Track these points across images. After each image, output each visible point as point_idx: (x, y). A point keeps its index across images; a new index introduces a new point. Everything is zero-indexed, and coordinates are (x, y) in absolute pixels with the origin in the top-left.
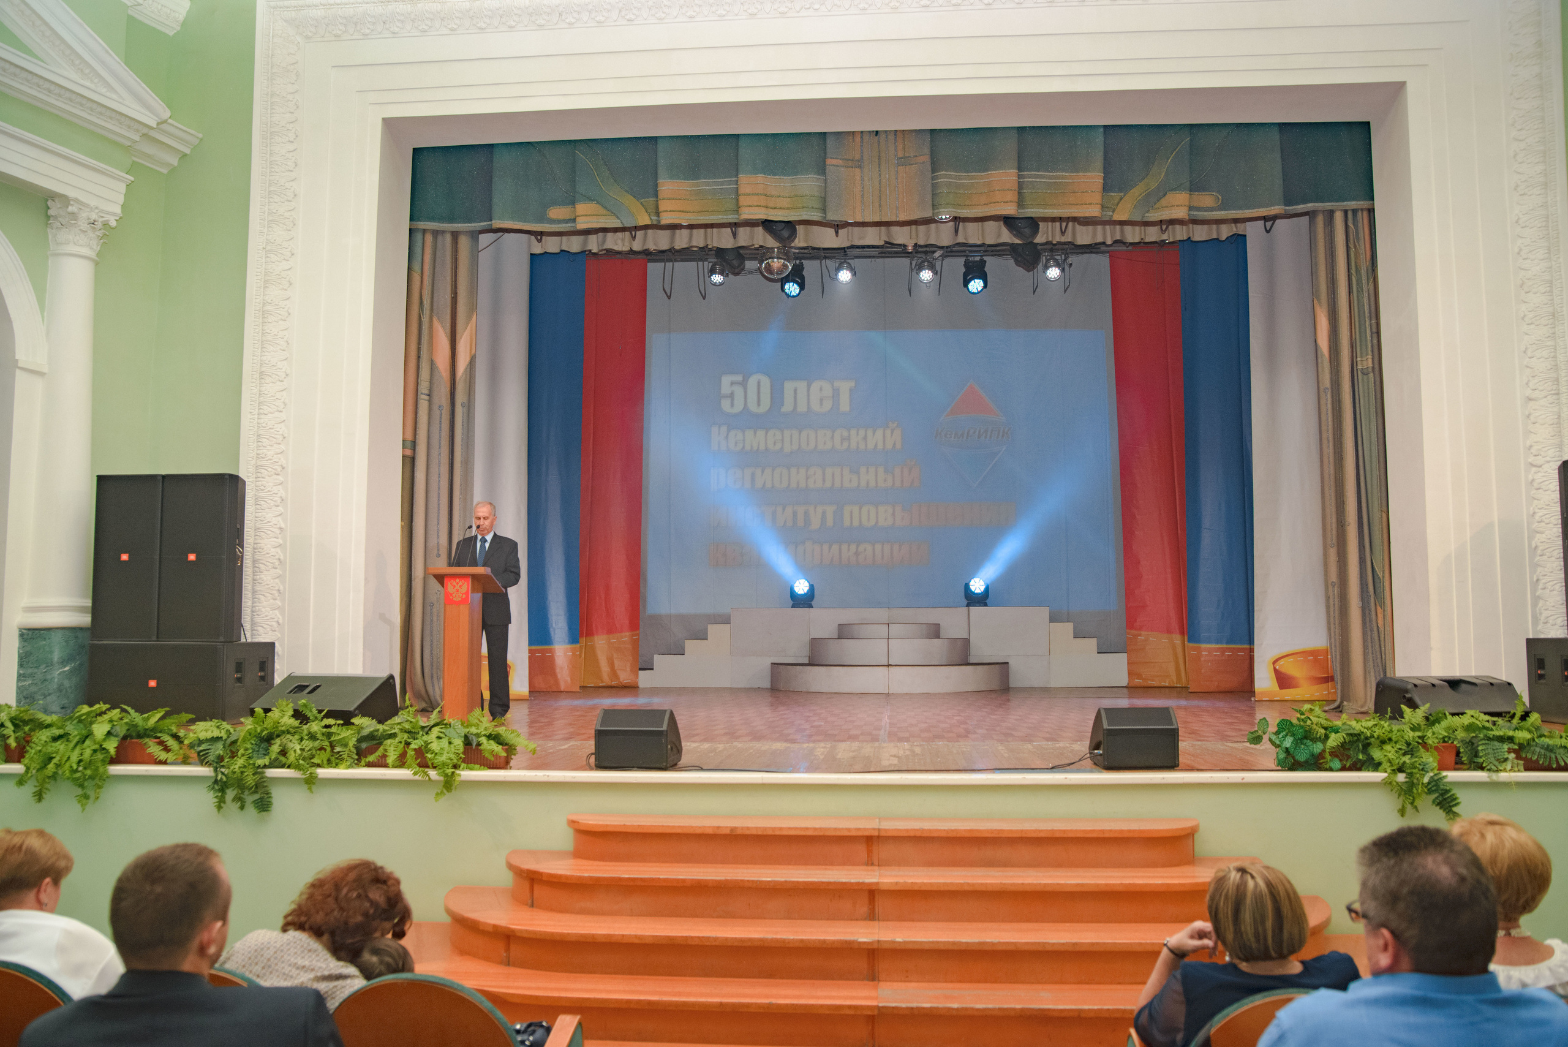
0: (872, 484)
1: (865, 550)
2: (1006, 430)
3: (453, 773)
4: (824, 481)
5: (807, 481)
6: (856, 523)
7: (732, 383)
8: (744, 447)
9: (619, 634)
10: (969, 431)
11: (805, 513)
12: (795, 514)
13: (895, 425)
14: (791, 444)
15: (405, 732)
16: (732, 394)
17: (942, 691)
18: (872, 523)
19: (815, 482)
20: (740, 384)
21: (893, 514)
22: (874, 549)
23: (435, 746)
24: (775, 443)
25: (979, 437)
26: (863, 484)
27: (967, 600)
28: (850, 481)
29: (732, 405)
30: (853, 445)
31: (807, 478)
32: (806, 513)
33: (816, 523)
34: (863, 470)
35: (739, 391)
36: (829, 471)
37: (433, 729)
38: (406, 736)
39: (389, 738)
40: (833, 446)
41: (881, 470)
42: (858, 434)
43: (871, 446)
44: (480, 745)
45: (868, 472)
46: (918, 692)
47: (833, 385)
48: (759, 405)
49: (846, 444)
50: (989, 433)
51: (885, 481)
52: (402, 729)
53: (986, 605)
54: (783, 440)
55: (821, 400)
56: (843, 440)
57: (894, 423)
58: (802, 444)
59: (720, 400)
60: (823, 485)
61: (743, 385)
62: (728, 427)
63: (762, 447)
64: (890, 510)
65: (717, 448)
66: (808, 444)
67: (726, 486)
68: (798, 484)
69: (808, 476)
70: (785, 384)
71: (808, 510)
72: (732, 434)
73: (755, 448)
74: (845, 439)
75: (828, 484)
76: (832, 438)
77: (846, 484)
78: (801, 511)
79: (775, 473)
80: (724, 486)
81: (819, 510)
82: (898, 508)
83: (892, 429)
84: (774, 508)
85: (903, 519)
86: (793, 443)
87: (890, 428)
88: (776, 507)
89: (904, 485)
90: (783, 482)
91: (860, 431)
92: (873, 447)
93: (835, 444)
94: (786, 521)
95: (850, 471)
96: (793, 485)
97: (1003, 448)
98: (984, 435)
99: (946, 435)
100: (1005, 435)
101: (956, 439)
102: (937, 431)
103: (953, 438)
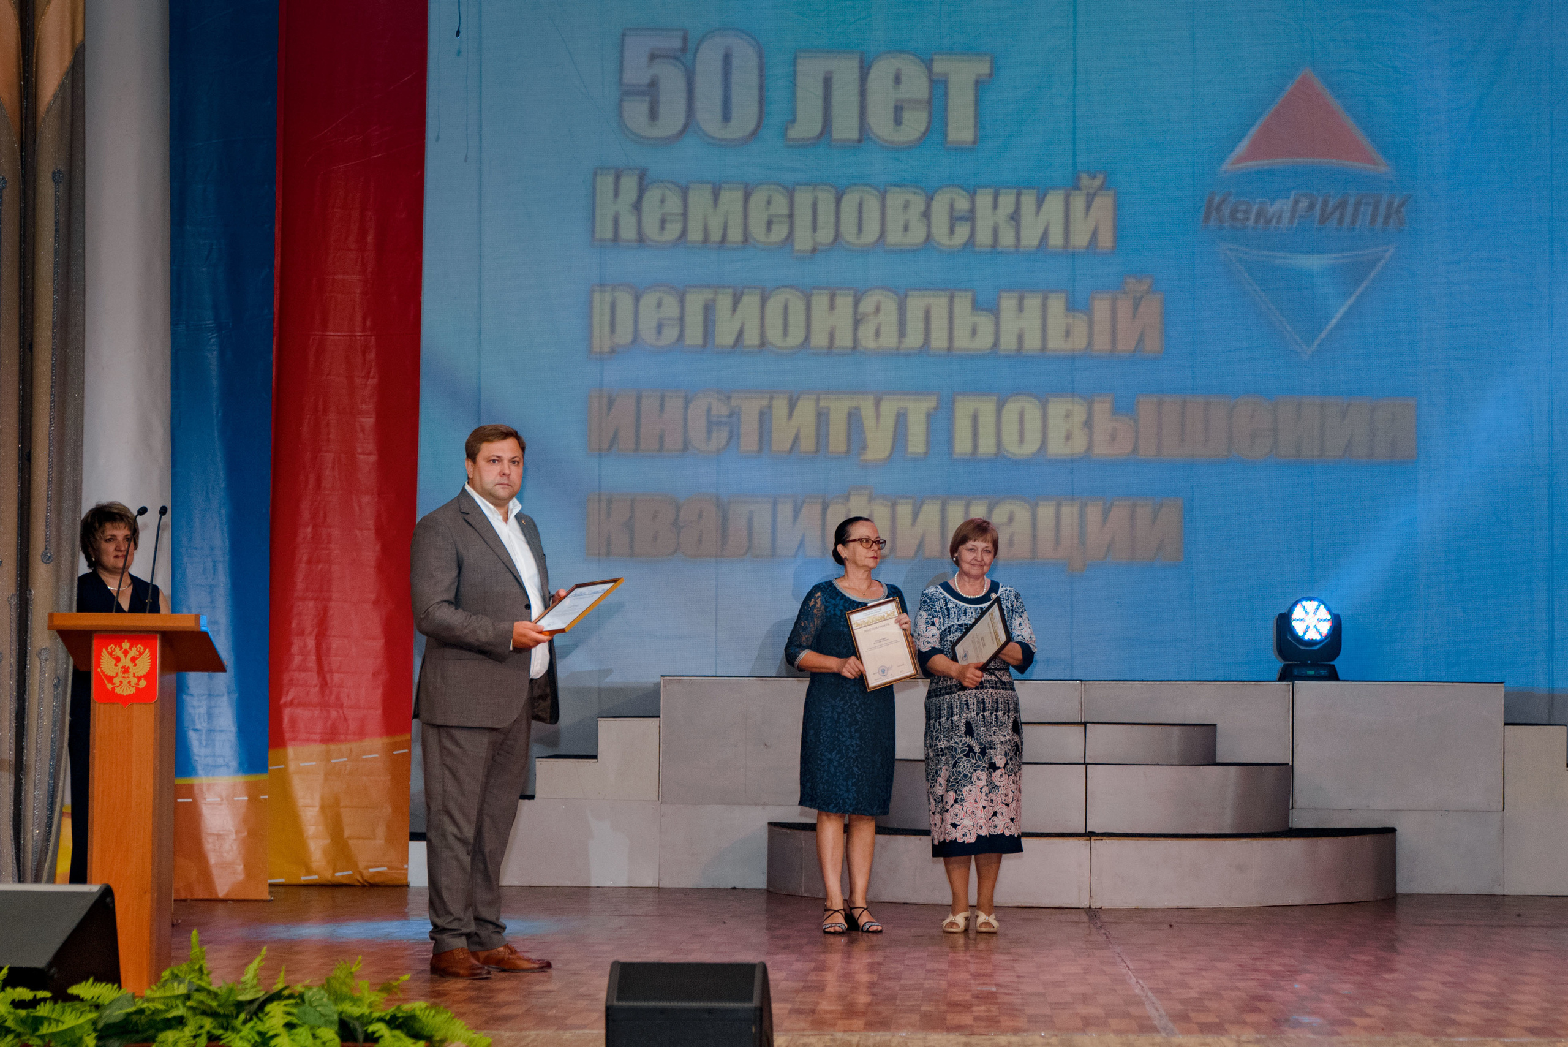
0: (1033, 342)
1: (1011, 519)
2: (1396, 204)
4: (902, 332)
5: (856, 329)
6: (987, 446)
7: (653, 57)
8: (684, 233)
9: (354, 745)
10: (1295, 204)
11: (850, 415)
12: (822, 418)
13: (1097, 185)
14: (814, 230)
16: (653, 84)
17: (1226, 904)
18: (1031, 446)
19: (878, 333)
20: (675, 58)
21: (1088, 424)
22: (1034, 517)
24: (769, 224)
25: (1324, 219)
26: (1008, 342)
27: (1284, 658)
28: (974, 332)
29: (653, 115)
30: (983, 238)
31: (857, 322)
32: (854, 418)
33: (879, 445)
34: (1008, 304)
35: (672, 80)
36: (916, 305)
40: (929, 235)
41: (1057, 305)
42: (995, 206)
43: (1030, 239)
46: (1167, 904)
47: (930, 69)
48: (726, 117)
49: (962, 232)
50: (1350, 210)
51: (1068, 333)
53: (1333, 676)
54: (791, 217)
55: (898, 109)
56: (954, 220)
57: (1094, 178)
58: (843, 228)
59: (621, 101)
60: (900, 342)
61: (681, 62)
62: (641, 178)
63: (735, 235)
64: (1080, 414)
65: (609, 235)
66: (860, 229)
67: (635, 339)
68: (832, 337)
69: (859, 317)
70: (800, 61)
71: (857, 408)
72: (652, 197)
73: (716, 236)
74: (961, 219)
75: (914, 339)
76: (926, 215)
77: (962, 341)
78: (839, 409)
79: (770, 304)
80: (629, 338)
81: (889, 408)
82: (1101, 409)
83: (1088, 194)
84: (765, 403)
85: (1113, 438)
86: (820, 224)
87: (1084, 191)
88: (771, 399)
89: (1120, 346)
90: (790, 330)
91: (1001, 199)
92: (1036, 242)
93: (934, 229)
94: (797, 438)
95: (976, 307)
96: (819, 339)
97: (1386, 251)
98: (1337, 215)
99: (1234, 211)
100: (1394, 216)
101: (1262, 221)
102: (1210, 201)
103: (1251, 223)
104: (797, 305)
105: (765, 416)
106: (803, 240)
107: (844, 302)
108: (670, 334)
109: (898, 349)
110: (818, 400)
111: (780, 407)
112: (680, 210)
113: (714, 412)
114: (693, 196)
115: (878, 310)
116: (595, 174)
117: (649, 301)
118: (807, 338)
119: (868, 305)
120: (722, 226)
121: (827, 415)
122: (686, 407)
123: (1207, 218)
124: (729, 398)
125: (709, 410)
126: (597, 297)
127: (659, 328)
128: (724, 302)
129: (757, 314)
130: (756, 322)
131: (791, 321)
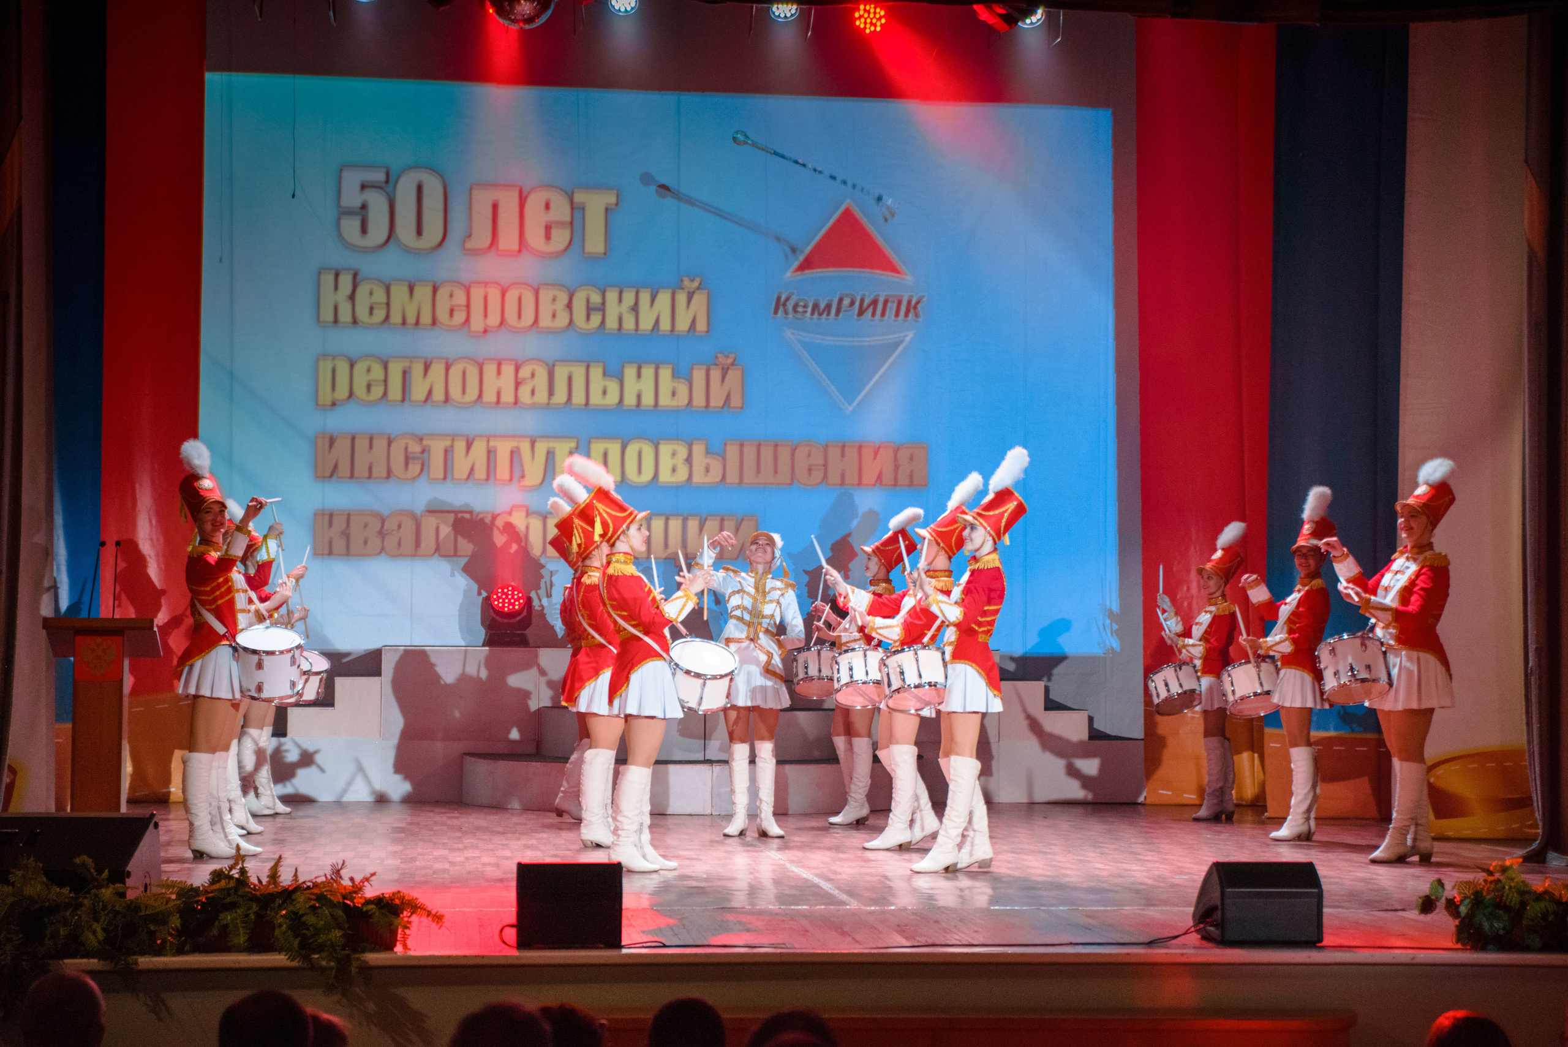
0: (648, 400)
2: (913, 302)
3: (348, 955)
4: (551, 393)
5: (516, 389)
7: (363, 187)
8: (387, 318)
10: (841, 300)
11: (512, 453)
12: (491, 455)
13: (696, 284)
14: (486, 316)
15: (251, 899)
16: (364, 207)
18: (647, 476)
19: (533, 393)
20: (380, 188)
21: (689, 460)
23: (311, 919)
25: (861, 313)
26: (630, 400)
28: (605, 392)
29: (364, 230)
30: (612, 323)
31: (518, 384)
32: (515, 455)
33: (533, 476)
34: (630, 372)
35: (377, 203)
36: (561, 373)
37: (294, 897)
38: (255, 907)
39: (227, 910)
40: (571, 321)
41: (665, 373)
42: (620, 300)
43: (646, 324)
44: (371, 916)
45: (639, 376)
47: (572, 200)
48: (419, 232)
49: (596, 319)
50: (880, 306)
51: (674, 394)
52: (242, 896)
54: (468, 306)
55: (548, 229)
56: (589, 310)
57: (692, 280)
58: (507, 315)
59: (339, 219)
60: (549, 399)
61: (385, 191)
62: (355, 276)
63: (426, 319)
64: (683, 452)
65: (331, 318)
66: (520, 316)
67: (351, 395)
68: (499, 394)
69: (519, 380)
70: (474, 192)
71: (518, 448)
72: (363, 291)
73: (411, 320)
74: (596, 309)
75: (560, 397)
76: (569, 306)
77: (596, 399)
78: (503, 449)
79: (452, 371)
80: (346, 394)
81: (541, 448)
82: (698, 450)
83: (689, 292)
84: (448, 443)
85: (707, 470)
86: (489, 312)
87: (686, 291)
88: (453, 440)
89: (713, 403)
90: (468, 390)
91: (625, 295)
92: (650, 327)
93: (575, 317)
94: (472, 469)
95: (605, 374)
96: (489, 396)
97: (907, 336)
98: (871, 310)
99: (795, 307)
100: (912, 310)
101: (816, 315)
102: (779, 298)
103: (808, 314)
104: (473, 373)
105: (448, 452)
106: (477, 323)
107: (508, 370)
108: (377, 391)
109: (548, 404)
110: (488, 441)
111: (460, 446)
112: (384, 300)
113: (410, 450)
114: (394, 290)
115: (533, 375)
116: (320, 273)
117: (360, 368)
118: (480, 396)
119: (525, 372)
120: (416, 313)
121: (495, 452)
122: (389, 445)
123: (776, 312)
124: (421, 440)
125: (406, 449)
126: (321, 363)
127: (369, 387)
128: (418, 369)
129: (443, 377)
130: (443, 385)
131: (468, 384)
